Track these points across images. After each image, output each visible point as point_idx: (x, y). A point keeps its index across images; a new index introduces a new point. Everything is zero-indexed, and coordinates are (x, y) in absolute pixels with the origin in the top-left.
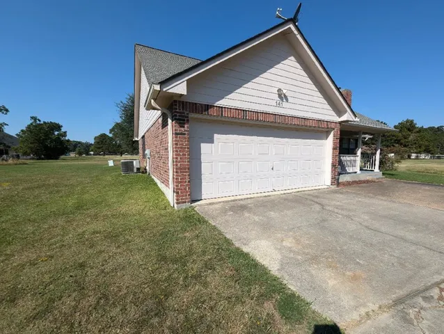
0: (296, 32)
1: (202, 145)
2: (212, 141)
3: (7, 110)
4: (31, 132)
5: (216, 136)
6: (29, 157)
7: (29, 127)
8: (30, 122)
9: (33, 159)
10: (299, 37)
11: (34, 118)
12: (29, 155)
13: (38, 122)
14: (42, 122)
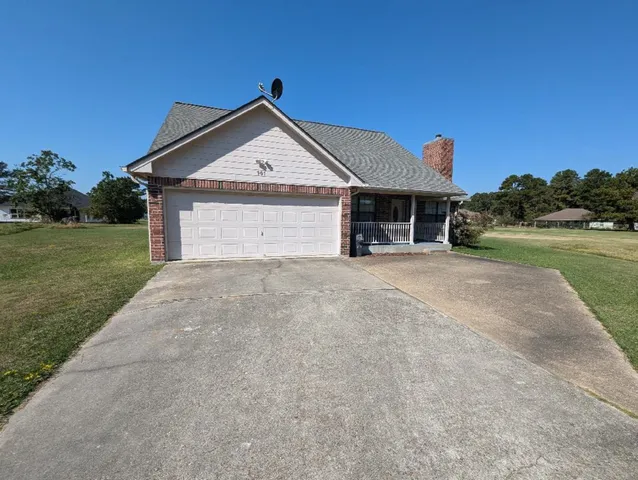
0: (270, 107)
1: (181, 213)
2: (191, 209)
3: (74, 166)
4: (102, 190)
5: (195, 204)
6: (101, 220)
7: (100, 185)
8: (102, 178)
9: (104, 222)
10: (275, 111)
11: (107, 174)
12: (101, 217)
13: (111, 178)
14: (115, 179)
